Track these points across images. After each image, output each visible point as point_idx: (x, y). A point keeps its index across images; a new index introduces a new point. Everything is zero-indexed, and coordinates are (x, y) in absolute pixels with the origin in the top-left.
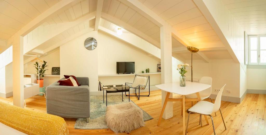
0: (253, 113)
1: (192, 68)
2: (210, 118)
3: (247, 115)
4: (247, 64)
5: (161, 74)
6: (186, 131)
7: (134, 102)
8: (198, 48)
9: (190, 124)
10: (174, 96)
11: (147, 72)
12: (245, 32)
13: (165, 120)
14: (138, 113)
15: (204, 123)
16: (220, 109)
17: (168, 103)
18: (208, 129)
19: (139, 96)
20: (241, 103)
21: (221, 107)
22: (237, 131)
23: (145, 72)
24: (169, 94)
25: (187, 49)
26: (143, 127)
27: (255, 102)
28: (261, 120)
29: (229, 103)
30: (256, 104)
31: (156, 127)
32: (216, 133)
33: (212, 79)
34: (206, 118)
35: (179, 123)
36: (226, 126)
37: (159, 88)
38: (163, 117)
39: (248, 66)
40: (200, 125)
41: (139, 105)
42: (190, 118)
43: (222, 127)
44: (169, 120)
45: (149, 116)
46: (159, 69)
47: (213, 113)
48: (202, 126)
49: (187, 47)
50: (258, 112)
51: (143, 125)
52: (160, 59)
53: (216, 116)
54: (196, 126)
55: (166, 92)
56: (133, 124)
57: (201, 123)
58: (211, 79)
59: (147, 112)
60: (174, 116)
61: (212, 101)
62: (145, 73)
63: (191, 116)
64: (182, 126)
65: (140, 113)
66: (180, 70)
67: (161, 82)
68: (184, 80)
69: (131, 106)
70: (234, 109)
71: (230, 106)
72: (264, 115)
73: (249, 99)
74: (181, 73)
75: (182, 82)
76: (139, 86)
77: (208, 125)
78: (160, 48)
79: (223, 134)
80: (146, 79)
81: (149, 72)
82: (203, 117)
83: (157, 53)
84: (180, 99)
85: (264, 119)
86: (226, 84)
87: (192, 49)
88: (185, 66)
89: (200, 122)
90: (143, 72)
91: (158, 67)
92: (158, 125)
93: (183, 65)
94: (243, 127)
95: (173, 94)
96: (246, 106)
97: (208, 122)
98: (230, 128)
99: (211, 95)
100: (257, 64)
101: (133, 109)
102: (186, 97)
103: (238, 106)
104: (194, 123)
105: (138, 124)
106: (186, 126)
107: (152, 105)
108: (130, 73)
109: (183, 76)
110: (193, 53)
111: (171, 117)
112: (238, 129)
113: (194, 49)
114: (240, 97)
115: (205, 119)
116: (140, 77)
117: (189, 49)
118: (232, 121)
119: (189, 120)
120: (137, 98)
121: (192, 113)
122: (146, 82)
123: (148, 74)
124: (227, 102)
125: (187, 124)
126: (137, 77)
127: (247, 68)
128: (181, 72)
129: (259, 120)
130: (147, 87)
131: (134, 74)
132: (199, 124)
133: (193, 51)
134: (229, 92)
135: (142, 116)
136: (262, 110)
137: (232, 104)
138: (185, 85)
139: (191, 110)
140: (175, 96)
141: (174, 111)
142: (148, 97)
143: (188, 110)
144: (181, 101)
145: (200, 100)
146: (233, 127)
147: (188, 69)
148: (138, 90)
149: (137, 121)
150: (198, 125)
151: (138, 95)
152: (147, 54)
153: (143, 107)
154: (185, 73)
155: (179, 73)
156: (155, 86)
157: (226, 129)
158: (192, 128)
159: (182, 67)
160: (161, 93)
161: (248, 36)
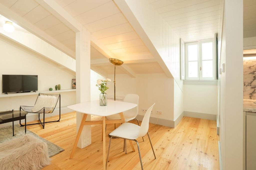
0: (191, 143)
1: (115, 83)
2: (135, 144)
3: (183, 144)
4: (184, 79)
5: (75, 91)
6: (107, 159)
7: (35, 133)
8: (122, 60)
9: (112, 152)
10: (93, 118)
11: (56, 89)
12: (180, 39)
13: (81, 149)
14: (39, 148)
15: (129, 150)
16: (147, 133)
17: (85, 127)
18: (133, 157)
19: (44, 123)
20: (176, 128)
21: (149, 131)
22: (169, 163)
23: (54, 88)
24: (85, 115)
25: (109, 61)
26: (47, 166)
27: (195, 129)
28: (203, 154)
29: (161, 126)
30: (196, 131)
31: (69, 160)
32: (142, 162)
33: (139, 97)
34: (131, 143)
35: (98, 151)
36: (155, 154)
37: (73, 109)
38: (78, 146)
39: (185, 82)
40: (125, 152)
41: (42, 136)
42: (111, 144)
43: (150, 155)
44: (86, 148)
45: (58, 148)
46: (74, 85)
47: (139, 138)
48: (126, 153)
49: (110, 59)
50: (198, 142)
51: (48, 163)
52: (75, 72)
53: (144, 141)
54: (119, 154)
55: (82, 113)
56: (30, 167)
57: (125, 150)
58: (137, 97)
59: (54, 143)
60: (93, 143)
61: (138, 123)
62: (54, 91)
63: (113, 141)
64: (102, 154)
65: (42, 147)
66: (100, 86)
67: (76, 101)
68: (104, 98)
69: (28, 140)
70: (167, 134)
71: (161, 130)
72: (207, 149)
73: (187, 124)
74: (101, 90)
75: (102, 100)
76: (44, 109)
77: (134, 151)
78: (75, 58)
79: (151, 163)
80: (55, 98)
81: (59, 89)
82: (127, 142)
83: (71, 64)
84: (100, 122)
85: (207, 153)
86: (155, 103)
87: (115, 61)
88: (106, 81)
89: (124, 148)
90: (51, 89)
91: (72, 82)
92: (70, 157)
93: (104, 80)
94: (178, 158)
95: (91, 116)
96: (182, 132)
97: (133, 149)
98: (161, 157)
99: (138, 116)
100: (198, 79)
101: (31, 144)
102: (107, 118)
103: (172, 131)
104: (117, 149)
105: (40, 164)
106: (107, 154)
107: (64, 132)
108: (30, 92)
109: (103, 94)
110: (117, 66)
111: (89, 144)
112: (170, 160)
113: (117, 62)
114: (174, 120)
115: (130, 145)
116: (46, 96)
117: (112, 61)
118: (164, 149)
119: (110, 148)
120: (40, 126)
121: (115, 138)
122: (55, 102)
123: (58, 91)
124: (158, 125)
125: (108, 152)
126: (41, 96)
127: (184, 84)
128: (102, 88)
129: (200, 153)
130: (57, 109)
131: (37, 93)
132: (123, 150)
133: (117, 63)
134: (160, 113)
135: (46, 150)
136: (205, 141)
137: (163, 128)
138: (106, 104)
139: (113, 134)
140: (95, 118)
141: (92, 136)
142: (58, 122)
143: (110, 134)
144: (101, 124)
145: (124, 122)
146: (164, 156)
147: (110, 86)
148: (43, 114)
149: (37, 160)
150: (121, 151)
151: (42, 122)
152: (57, 65)
153: (49, 137)
154: (105, 90)
155: (99, 90)
156: (68, 107)
157: (155, 158)
158: (114, 156)
159: (102, 83)
160: (75, 116)
161: (185, 43)
